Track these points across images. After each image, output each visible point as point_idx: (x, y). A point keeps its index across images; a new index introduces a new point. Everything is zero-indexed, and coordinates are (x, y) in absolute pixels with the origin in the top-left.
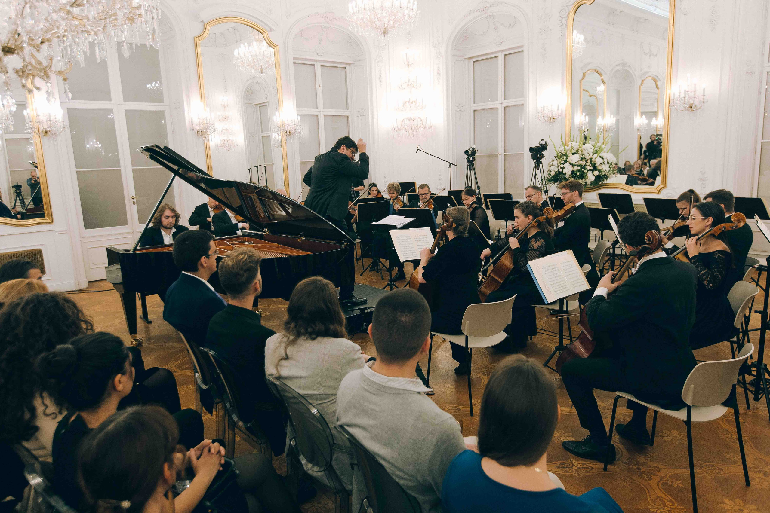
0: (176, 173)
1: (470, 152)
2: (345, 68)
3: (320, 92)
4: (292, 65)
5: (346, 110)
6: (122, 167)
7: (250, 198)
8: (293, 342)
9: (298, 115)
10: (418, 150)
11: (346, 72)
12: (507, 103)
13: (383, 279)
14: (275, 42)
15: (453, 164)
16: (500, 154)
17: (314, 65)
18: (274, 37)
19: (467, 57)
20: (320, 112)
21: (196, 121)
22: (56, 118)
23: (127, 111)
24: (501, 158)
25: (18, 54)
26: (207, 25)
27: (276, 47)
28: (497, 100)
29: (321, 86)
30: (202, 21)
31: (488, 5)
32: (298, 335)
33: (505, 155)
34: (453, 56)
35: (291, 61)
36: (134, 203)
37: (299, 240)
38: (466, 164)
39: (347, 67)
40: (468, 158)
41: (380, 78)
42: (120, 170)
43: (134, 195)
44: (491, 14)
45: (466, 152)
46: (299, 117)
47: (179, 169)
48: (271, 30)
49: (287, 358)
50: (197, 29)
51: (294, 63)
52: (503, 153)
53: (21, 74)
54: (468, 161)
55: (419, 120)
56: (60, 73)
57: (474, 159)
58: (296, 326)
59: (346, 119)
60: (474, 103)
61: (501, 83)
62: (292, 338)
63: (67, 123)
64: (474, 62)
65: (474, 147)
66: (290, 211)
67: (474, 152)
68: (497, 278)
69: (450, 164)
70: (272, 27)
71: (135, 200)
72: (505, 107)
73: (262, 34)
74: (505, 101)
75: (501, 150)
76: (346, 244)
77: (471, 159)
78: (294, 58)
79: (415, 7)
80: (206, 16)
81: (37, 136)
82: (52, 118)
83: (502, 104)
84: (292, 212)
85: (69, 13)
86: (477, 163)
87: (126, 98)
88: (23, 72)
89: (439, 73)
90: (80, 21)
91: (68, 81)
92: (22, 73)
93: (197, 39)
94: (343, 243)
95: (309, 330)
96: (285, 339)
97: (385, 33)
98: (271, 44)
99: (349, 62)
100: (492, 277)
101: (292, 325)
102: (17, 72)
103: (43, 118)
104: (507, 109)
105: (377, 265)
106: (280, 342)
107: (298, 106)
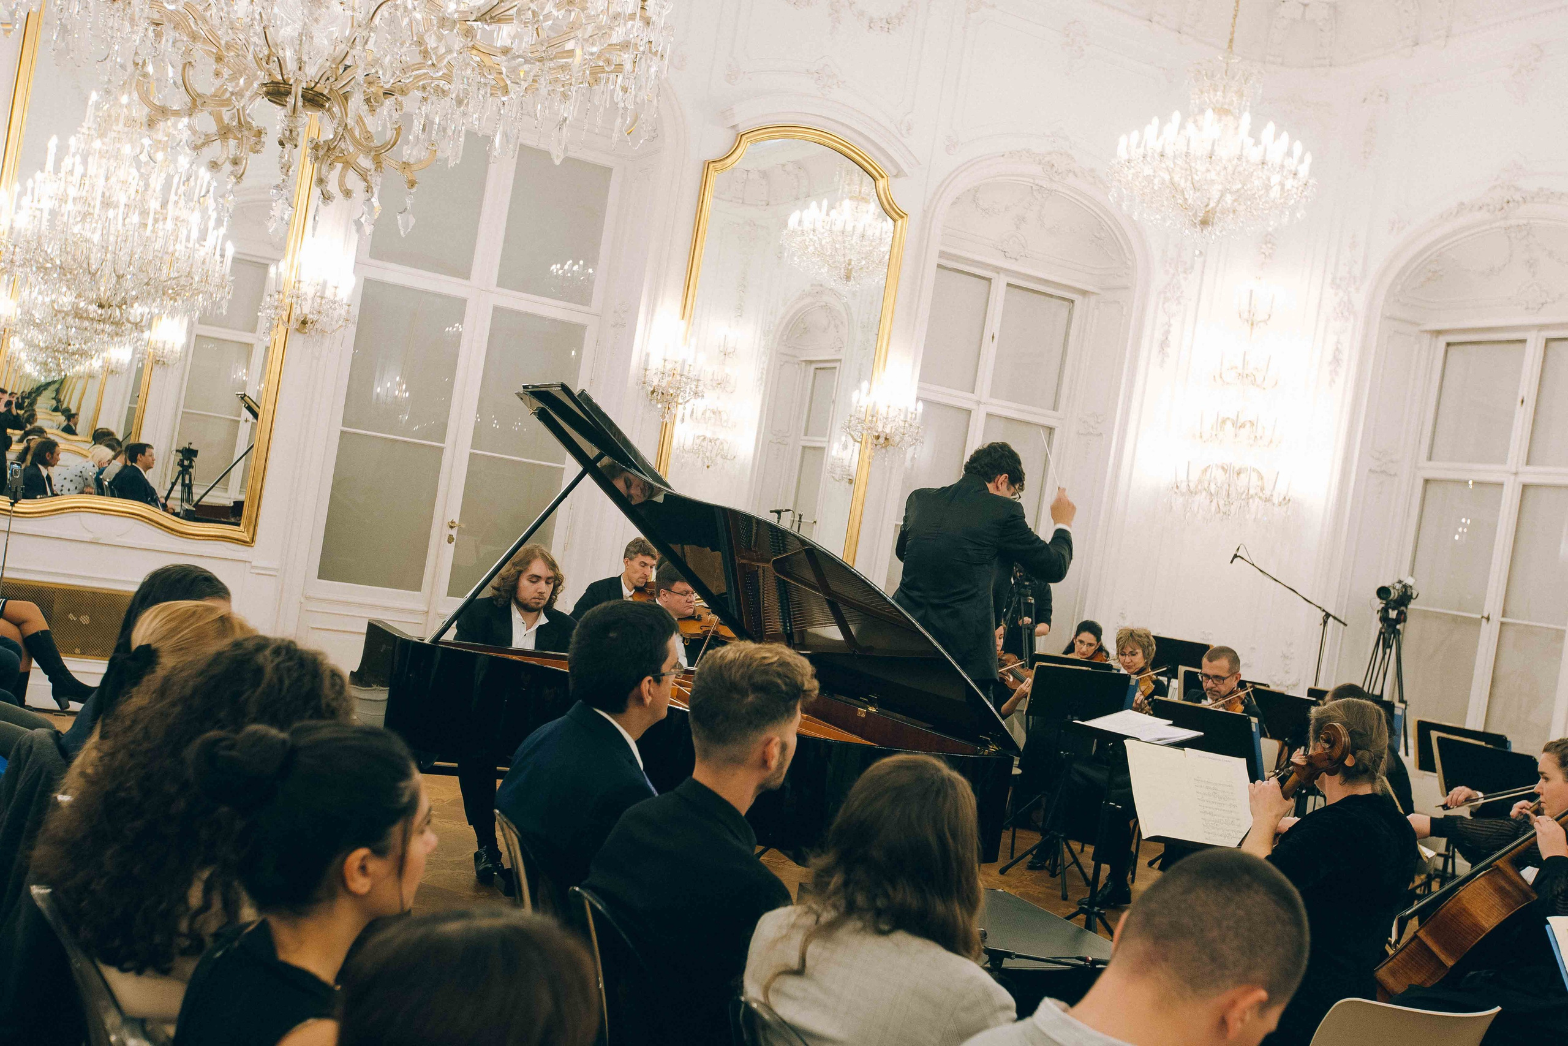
0: (589, 466)
1: (1394, 595)
2: (1072, 302)
3: (990, 351)
4: (931, 271)
5: (1051, 413)
6: (448, 445)
7: (754, 575)
8: (825, 931)
9: (918, 399)
11: (1070, 312)
12: (1532, 475)
13: (1065, 898)
14: (901, 203)
15: (1335, 618)
16: (1488, 619)
17: (989, 280)
18: (902, 194)
19: (1428, 327)
20: (979, 403)
21: (655, 364)
22: (335, 295)
23: (496, 309)
24: (1488, 634)
25: (329, 110)
26: (744, 138)
27: (902, 217)
28: (1503, 461)
29: (996, 337)
30: (733, 127)
31: (1518, 197)
32: (850, 910)
33: (1502, 624)
34: (1389, 318)
35: (933, 260)
36: (450, 540)
37: (862, 712)
38: (1376, 626)
39: (1078, 299)
40: (1385, 611)
41: (1164, 344)
42: (441, 450)
43: (457, 521)
44: (1525, 222)
45: (1383, 592)
46: (920, 405)
47: (599, 458)
49: (800, 971)
50: (716, 142)
51: (939, 266)
52: (1497, 618)
53: (321, 153)
54: (1384, 619)
55: (1254, 476)
56: (406, 165)
57: (1402, 618)
58: (846, 884)
59: (1043, 435)
60: (1430, 459)
61: (1522, 418)
62: (828, 916)
63: (355, 311)
64: (1448, 344)
65: (1410, 581)
66: (853, 629)
67: (1405, 597)
68: (1435, 949)
69: (1328, 615)
71: (454, 532)
72: (1525, 487)
73: (874, 179)
74: (1529, 468)
75: (1493, 605)
76: (993, 748)
77: (1393, 614)
78: (943, 254)
79: (1304, 170)
80: (746, 116)
81: (282, 329)
82: (329, 293)
83: (1516, 474)
84: (859, 632)
85: (469, 33)
86: (1410, 630)
88: (329, 149)
89: (1336, 360)
90: (486, 59)
91: (414, 190)
92: (324, 152)
93: (711, 166)
94: (985, 745)
95: (880, 903)
96: (810, 920)
97: (1204, 223)
98: (891, 211)
100: (1423, 945)
101: (836, 880)
102: (316, 147)
103: (308, 290)
104: (1531, 493)
105: (1057, 852)
106: (793, 926)
107: (926, 376)
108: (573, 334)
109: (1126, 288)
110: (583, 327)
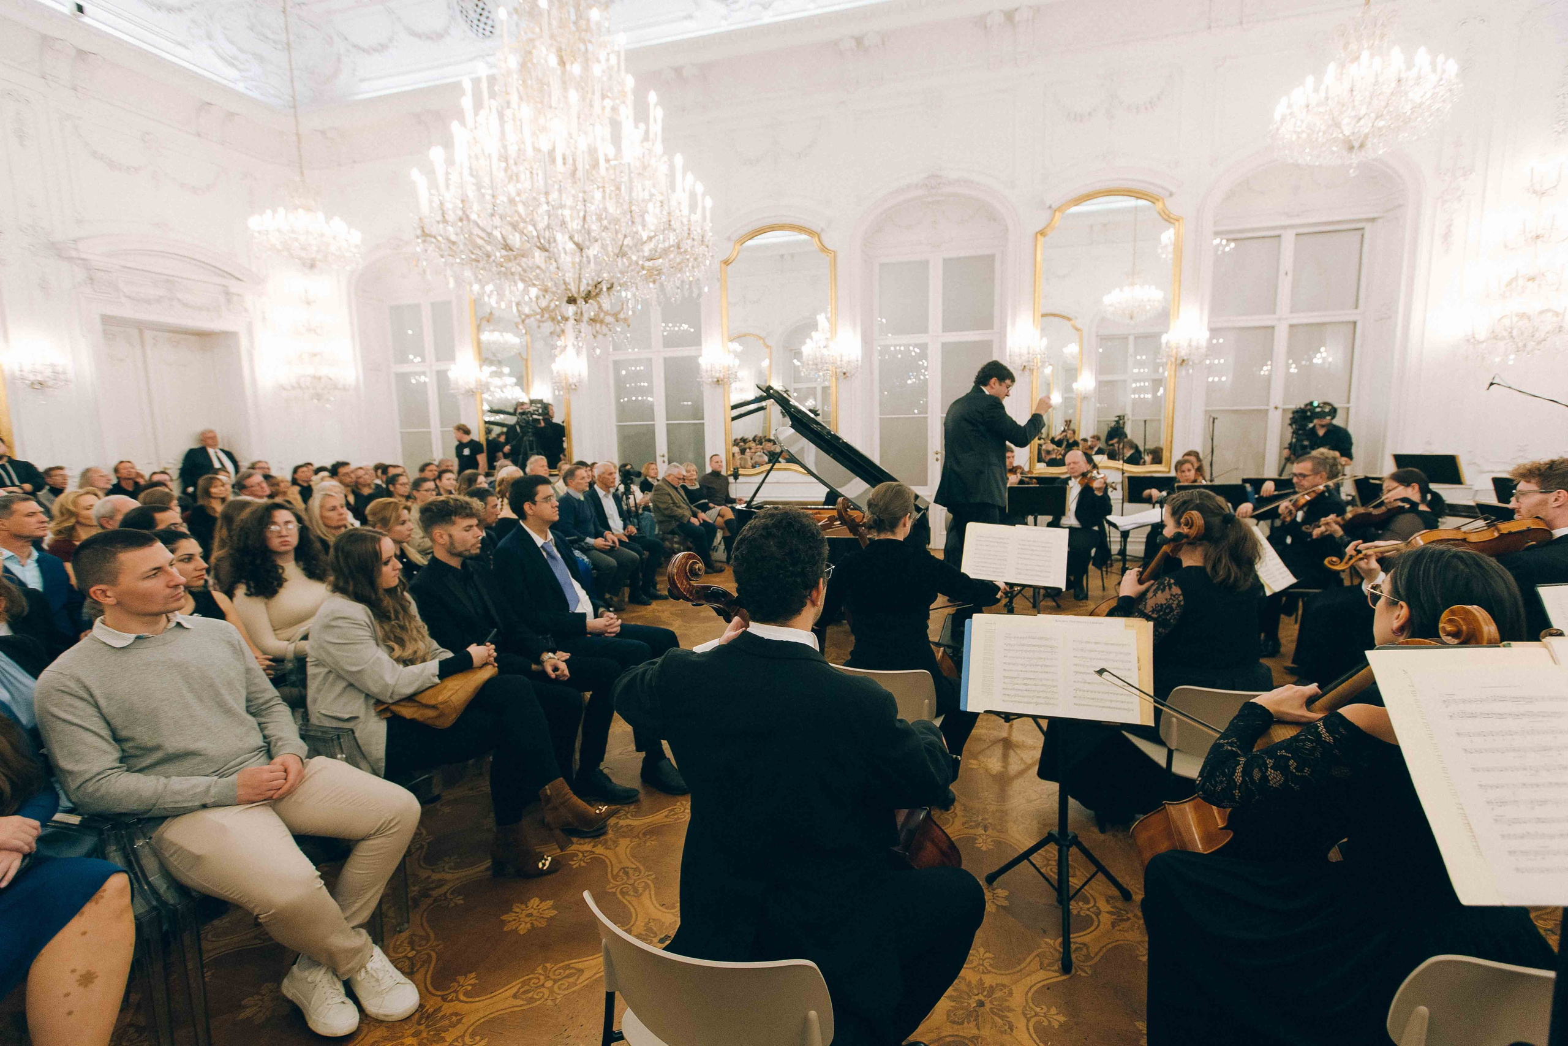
6: (929, 415)
10: (1492, 384)
23: (943, 345)
30: (1050, 207)
36: (937, 460)
39: (1368, 227)
48: (1171, 194)
70: (1174, 190)
87: (946, 328)
99: (1372, 216)
108: (987, 345)
109: (1400, 206)
110: (991, 341)
